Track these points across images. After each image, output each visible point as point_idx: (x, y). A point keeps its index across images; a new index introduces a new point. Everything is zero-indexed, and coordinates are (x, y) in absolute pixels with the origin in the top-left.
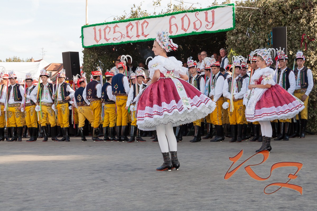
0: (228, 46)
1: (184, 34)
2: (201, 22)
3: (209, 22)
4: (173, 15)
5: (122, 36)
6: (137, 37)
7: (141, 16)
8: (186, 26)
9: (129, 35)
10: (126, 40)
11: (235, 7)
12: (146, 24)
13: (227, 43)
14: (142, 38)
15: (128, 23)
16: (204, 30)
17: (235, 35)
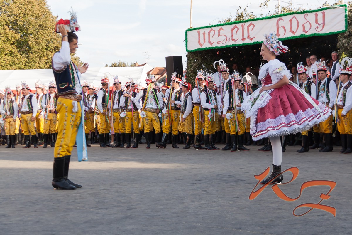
0: (339, 49)
1: (292, 36)
2: (310, 24)
3: (319, 24)
4: (281, 16)
5: (227, 40)
6: (242, 40)
7: (247, 19)
8: (294, 29)
9: (234, 38)
10: (231, 43)
11: (347, 8)
12: (252, 26)
13: (338, 46)
14: (247, 41)
15: (234, 25)
16: (314, 33)
17: (347, 38)
